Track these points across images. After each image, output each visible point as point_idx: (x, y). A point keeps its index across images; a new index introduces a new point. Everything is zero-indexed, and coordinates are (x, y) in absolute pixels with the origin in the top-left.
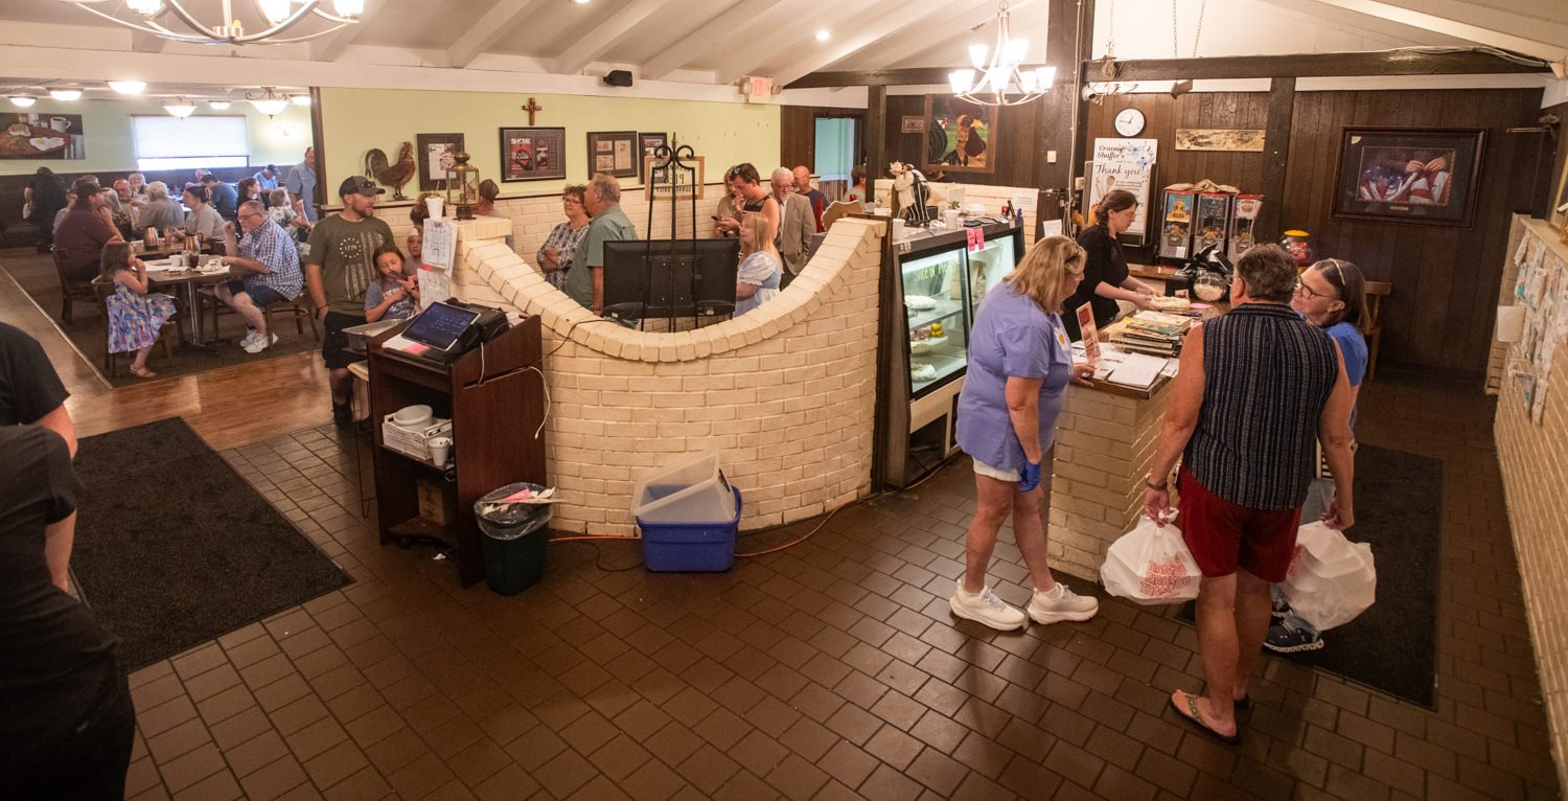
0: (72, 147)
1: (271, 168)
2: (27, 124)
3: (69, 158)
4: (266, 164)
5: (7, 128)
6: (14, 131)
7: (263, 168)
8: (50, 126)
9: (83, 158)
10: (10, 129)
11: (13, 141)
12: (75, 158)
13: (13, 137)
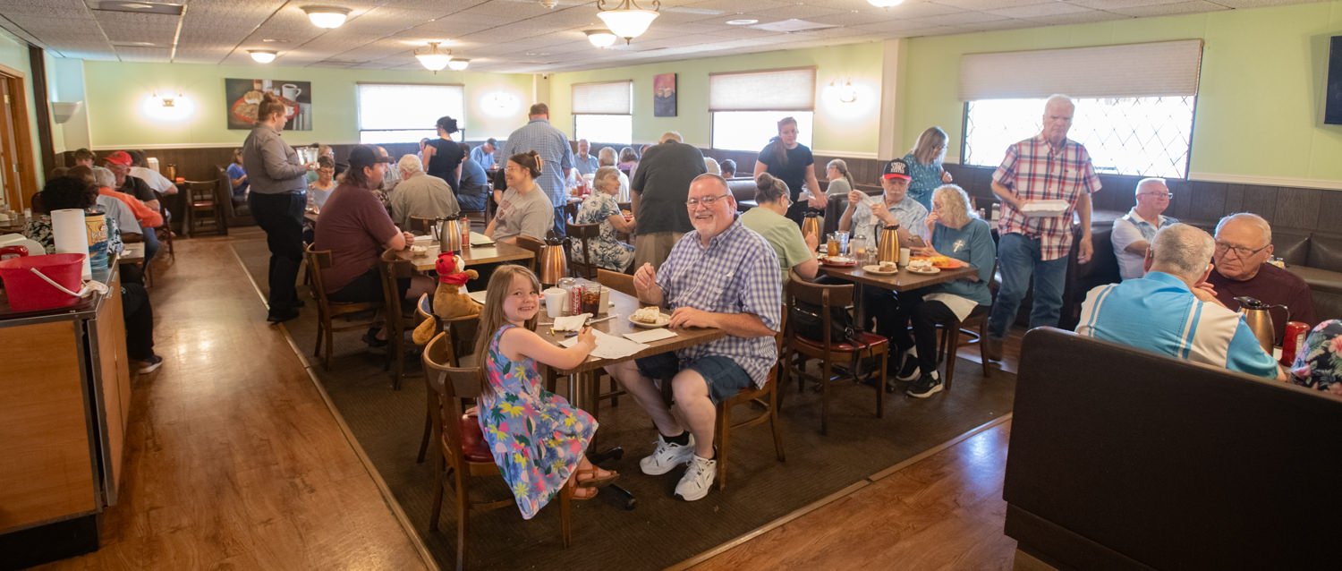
0: (301, 116)
1: (491, 142)
2: (261, 91)
3: (298, 129)
4: (485, 139)
5: (242, 96)
6: (249, 98)
7: (483, 142)
8: (281, 94)
9: (310, 129)
10: (246, 96)
11: (248, 110)
12: (303, 129)
13: (248, 105)
